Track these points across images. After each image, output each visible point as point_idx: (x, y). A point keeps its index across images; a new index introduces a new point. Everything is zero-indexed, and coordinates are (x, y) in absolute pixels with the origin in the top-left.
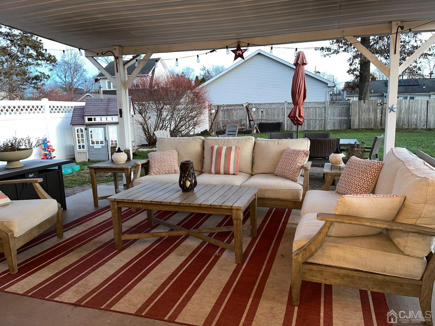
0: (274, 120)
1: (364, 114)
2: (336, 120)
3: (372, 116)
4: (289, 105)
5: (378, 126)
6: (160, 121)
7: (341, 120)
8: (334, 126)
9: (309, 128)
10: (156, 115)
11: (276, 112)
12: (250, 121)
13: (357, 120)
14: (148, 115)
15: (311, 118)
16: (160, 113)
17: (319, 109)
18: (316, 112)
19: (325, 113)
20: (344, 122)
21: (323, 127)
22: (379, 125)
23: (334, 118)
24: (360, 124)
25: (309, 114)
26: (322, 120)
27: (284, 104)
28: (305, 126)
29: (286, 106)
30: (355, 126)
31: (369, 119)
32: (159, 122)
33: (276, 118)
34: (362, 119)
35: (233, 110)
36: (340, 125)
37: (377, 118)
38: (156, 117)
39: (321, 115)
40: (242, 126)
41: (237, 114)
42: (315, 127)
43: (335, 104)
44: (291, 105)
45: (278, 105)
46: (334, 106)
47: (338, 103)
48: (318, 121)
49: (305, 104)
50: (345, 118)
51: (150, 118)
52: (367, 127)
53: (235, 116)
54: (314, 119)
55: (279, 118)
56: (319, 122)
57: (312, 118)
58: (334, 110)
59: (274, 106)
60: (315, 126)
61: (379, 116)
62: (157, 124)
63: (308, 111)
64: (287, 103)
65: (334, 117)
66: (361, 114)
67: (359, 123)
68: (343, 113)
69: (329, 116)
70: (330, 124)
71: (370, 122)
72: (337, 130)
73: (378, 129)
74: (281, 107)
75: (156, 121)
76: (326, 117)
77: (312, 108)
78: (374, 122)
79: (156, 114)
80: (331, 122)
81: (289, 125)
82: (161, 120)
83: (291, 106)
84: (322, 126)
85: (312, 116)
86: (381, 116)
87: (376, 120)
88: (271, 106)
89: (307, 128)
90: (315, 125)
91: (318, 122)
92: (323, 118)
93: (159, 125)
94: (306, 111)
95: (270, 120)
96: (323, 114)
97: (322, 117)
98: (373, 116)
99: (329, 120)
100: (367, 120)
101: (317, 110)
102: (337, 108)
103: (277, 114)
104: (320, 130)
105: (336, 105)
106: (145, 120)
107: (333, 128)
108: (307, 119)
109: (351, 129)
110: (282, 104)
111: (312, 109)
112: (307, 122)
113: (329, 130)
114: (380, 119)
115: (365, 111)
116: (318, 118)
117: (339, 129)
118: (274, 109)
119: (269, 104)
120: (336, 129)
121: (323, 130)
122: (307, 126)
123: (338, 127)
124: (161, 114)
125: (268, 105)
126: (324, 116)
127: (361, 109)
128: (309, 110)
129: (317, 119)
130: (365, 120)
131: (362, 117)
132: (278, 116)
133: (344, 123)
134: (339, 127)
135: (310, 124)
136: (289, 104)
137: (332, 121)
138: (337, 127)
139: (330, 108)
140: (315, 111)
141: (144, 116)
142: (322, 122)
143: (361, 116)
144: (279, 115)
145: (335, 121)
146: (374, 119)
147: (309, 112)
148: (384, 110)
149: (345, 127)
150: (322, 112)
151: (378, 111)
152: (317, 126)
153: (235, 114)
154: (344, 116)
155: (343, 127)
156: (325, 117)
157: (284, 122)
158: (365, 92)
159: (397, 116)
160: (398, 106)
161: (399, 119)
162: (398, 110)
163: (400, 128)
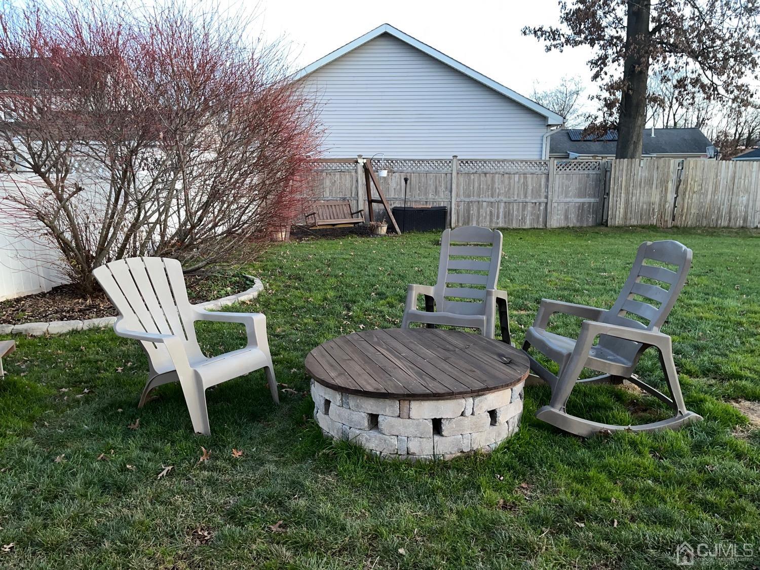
0: (426, 202)
1: (638, 192)
2: (571, 204)
3: (656, 198)
4: (462, 164)
5: (667, 221)
6: (126, 202)
7: (583, 204)
8: (566, 218)
9: (509, 223)
10: (105, 179)
11: (431, 182)
12: (370, 201)
13: (622, 206)
14: (72, 178)
15: (514, 197)
16: (125, 172)
17: (532, 178)
18: (525, 185)
19: (547, 186)
20: (590, 208)
21: (541, 219)
22: (669, 218)
23: (568, 200)
24: (629, 214)
25: (509, 189)
26: (540, 203)
27: (450, 162)
28: (501, 218)
29: (454, 166)
30: (617, 220)
31: (650, 204)
32: (119, 207)
33: (430, 196)
34: (634, 204)
35: (324, 174)
36: (580, 215)
37: (666, 202)
38: (107, 187)
39: (536, 192)
40: (352, 214)
41: (334, 183)
42: (522, 219)
43: (570, 167)
44: (467, 164)
45: (437, 165)
46: (568, 170)
47: (577, 165)
48: (530, 205)
49: (501, 165)
50: (592, 200)
51: (80, 189)
52: (644, 222)
53: (328, 190)
54: (521, 200)
55: (439, 196)
56: (533, 207)
57: (516, 198)
58: (567, 179)
59: (424, 168)
60: (524, 219)
61: (671, 196)
62: (113, 214)
63: (506, 181)
64: (459, 160)
65: (566, 196)
66: (631, 192)
67: (626, 213)
68: (588, 190)
69: (556, 193)
70: (558, 215)
71: (651, 210)
72: (573, 227)
73: (667, 228)
74: (443, 169)
75: (109, 200)
76: (549, 197)
77: (517, 173)
78: (659, 210)
79: (108, 174)
80: (559, 208)
81: (461, 213)
82: (130, 199)
83: (467, 167)
84: (538, 218)
85: (516, 193)
86: (676, 198)
87: (664, 206)
88: (419, 167)
89: (505, 222)
90: (523, 215)
91: (529, 209)
92: (543, 200)
93: (121, 219)
94: (503, 182)
95: (415, 201)
96: (543, 190)
97: (540, 196)
98: (658, 197)
99: (556, 204)
100: (645, 207)
101: (529, 180)
102: (574, 176)
103: (433, 187)
104: (534, 228)
105: (572, 170)
106: (59, 198)
107: (563, 224)
108: (505, 200)
109: (607, 226)
110: (446, 162)
111: (517, 176)
112: (505, 208)
113: (555, 227)
114: (673, 203)
115: (640, 185)
116: (529, 198)
117: (578, 225)
118: (427, 173)
119: (414, 161)
120: (571, 225)
121: (541, 227)
122: (505, 217)
123: (575, 221)
124: (128, 175)
125: (412, 165)
126: (543, 194)
127: (632, 180)
128: (509, 178)
129: (527, 200)
130: (638, 205)
131: (634, 198)
132: (436, 192)
133: (589, 211)
134: (577, 222)
135: (512, 212)
136: (462, 162)
137: (562, 207)
138: (573, 222)
139: (557, 176)
140: (524, 183)
141: (54, 183)
142: (539, 209)
143: (631, 196)
144: (439, 189)
145: (568, 207)
146: (660, 205)
147: (510, 183)
148: (682, 183)
149: (592, 220)
150: (540, 185)
151: (670, 185)
152: (528, 218)
153: (327, 183)
154: (590, 196)
155: (587, 221)
156: (547, 197)
157: (449, 207)
158: (634, 140)
159: (709, 197)
160: (712, 175)
161: (712, 206)
162: (711, 184)
163: (712, 226)
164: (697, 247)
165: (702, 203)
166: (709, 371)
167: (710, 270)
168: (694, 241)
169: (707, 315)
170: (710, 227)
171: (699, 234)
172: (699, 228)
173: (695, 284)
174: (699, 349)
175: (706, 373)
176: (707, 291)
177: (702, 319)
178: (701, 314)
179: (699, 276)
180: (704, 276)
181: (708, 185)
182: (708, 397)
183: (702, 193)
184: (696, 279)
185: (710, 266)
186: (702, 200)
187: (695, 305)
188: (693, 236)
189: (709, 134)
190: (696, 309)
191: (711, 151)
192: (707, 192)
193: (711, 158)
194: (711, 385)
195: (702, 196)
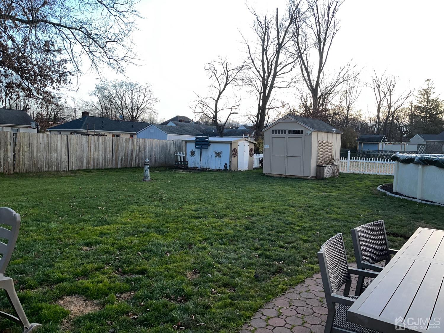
5: (10, 170)
22: (11, 168)
37: (8, 158)
61: (11, 155)
73: (11, 174)
78: (4, 163)
87: (7, 161)
98: (3, 155)
114: (12, 158)
146: (4, 160)
148: (17, 146)
151: (10, 147)
159: (35, 154)
160: (35, 141)
161: (37, 159)
162: (35, 147)
163: (38, 171)
164: (30, 187)
165: (31, 158)
166: (43, 281)
167: (39, 202)
168: (28, 182)
169: (40, 237)
170: (37, 172)
171: (31, 177)
172: (31, 173)
173: (31, 214)
174: (35, 265)
175: (41, 283)
176: (38, 218)
177: (36, 241)
178: (36, 237)
179: (33, 208)
180: (36, 207)
181: (33, 147)
182: (44, 304)
183: (31, 152)
184: (31, 211)
185: (39, 200)
186: (30, 156)
187: (32, 231)
188: (28, 178)
189: (32, 114)
190: (32, 234)
191: (33, 125)
192: (33, 151)
193: (34, 128)
194: (45, 293)
195: (30, 154)
